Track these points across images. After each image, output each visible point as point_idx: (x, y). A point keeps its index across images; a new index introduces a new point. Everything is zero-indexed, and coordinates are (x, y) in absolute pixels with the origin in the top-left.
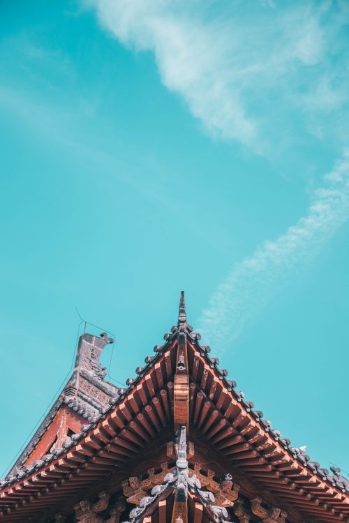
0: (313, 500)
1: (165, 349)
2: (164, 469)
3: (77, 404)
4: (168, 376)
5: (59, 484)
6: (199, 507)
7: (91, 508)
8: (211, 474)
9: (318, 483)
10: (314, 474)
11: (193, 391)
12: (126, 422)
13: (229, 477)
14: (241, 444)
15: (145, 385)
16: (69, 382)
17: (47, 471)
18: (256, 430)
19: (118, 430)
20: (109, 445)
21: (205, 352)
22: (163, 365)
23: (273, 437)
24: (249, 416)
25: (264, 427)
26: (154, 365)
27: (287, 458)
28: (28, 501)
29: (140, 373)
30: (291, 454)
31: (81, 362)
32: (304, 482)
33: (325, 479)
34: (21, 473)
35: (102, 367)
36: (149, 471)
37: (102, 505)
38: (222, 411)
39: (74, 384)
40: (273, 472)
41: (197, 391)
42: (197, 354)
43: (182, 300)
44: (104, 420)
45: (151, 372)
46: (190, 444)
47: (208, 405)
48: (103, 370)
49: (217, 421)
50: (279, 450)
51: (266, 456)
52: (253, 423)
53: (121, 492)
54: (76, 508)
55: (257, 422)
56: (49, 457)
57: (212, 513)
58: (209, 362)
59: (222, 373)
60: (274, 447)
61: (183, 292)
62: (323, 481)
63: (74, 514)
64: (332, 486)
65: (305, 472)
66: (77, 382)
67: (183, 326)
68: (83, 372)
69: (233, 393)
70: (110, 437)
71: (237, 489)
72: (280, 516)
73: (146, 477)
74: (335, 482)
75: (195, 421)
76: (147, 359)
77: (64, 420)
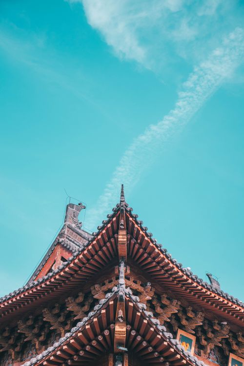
0: (194, 295)
1: (113, 216)
2: (113, 280)
3: (66, 243)
4: (115, 231)
5: (57, 288)
6: (131, 304)
7: (74, 300)
8: (139, 283)
9: (197, 286)
10: (195, 282)
11: (129, 239)
12: (92, 256)
13: (149, 284)
14: (155, 266)
15: (102, 236)
16: (61, 230)
17: (50, 282)
18: (163, 259)
19: (88, 260)
20: (83, 268)
21: (135, 218)
22: (112, 225)
23: (172, 262)
24: (159, 252)
25: (167, 257)
26: (107, 225)
27: (180, 274)
28: (40, 297)
29: (99, 230)
30: (182, 271)
31: (68, 219)
32: (189, 286)
33: (201, 284)
34: (36, 283)
35: (79, 222)
36: (105, 281)
37: (80, 299)
38: (145, 249)
39: (64, 232)
40: (173, 281)
41: (131, 239)
42: (131, 219)
43: (122, 189)
44: (81, 254)
45: (106, 229)
46: (128, 267)
47: (137, 246)
48: (80, 223)
49: (142, 255)
50: (176, 269)
51: (169, 273)
52: (162, 256)
53: (91, 292)
54: (66, 301)
55: (164, 255)
56: (51, 274)
57: (138, 307)
58: (137, 223)
59: (144, 229)
60: (173, 268)
61: (122, 185)
62: (200, 285)
63: (65, 304)
64: (204, 288)
65: (190, 281)
66: (66, 230)
67: (123, 204)
68: (69, 225)
69: (151, 239)
70: (84, 264)
71: (154, 290)
72: (177, 304)
73: (104, 284)
74: (207, 285)
75: (130, 254)
76: (103, 221)
77: (59, 251)
